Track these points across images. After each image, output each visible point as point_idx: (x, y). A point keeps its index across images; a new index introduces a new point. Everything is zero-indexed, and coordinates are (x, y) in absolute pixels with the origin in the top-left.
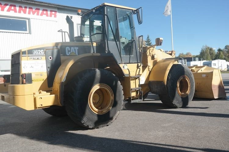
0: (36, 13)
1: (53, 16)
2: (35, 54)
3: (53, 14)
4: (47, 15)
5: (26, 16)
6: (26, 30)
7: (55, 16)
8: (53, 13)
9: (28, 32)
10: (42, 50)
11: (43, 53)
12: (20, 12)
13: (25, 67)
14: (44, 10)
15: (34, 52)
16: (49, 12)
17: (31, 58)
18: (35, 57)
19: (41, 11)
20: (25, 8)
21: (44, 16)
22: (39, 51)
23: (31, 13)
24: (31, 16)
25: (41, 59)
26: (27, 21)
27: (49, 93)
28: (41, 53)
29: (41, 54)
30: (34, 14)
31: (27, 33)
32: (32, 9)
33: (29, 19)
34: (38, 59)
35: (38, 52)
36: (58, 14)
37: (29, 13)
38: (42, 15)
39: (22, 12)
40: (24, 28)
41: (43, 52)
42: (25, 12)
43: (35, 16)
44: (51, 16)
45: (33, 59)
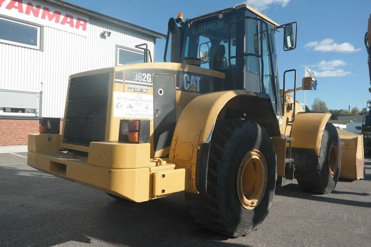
0: (54, 19)
1: (81, 27)
2: (138, 81)
3: (81, 25)
4: (72, 25)
5: (38, 20)
6: (35, 44)
7: (84, 29)
8: (82, 22)
9: (38, 47)
10: (148, 74)
11: (150, 81)
12: (28, 13)
13: (119, 106)
14: (67, 16)
15: (136, 77)
16: (75, 21)
17: (131, 88)
18: (137, 86)
19: (62, 17)
20: (36, 7)
21: (67, 26)
22: (143, 75)
23: (47, 17)
24: (45, 22)
25: (146, 91)
26: (39, 29)
27: (174, 166)
28: (146, 79)
29: (147, 82)
30: (50, 19)
31: (37, 50)
32: (49, 11)
33: (41, 27)
34: (141, 91)
35: (143, 77)
36: (88, 25)
37: (43, 17)
38: (63, 23)
39: (31, 13)
40: (32, 41)
41: (150, 79)
42: (36, 15)
43: (53, 23)
44: (77, 27)
45: (133, 89)
